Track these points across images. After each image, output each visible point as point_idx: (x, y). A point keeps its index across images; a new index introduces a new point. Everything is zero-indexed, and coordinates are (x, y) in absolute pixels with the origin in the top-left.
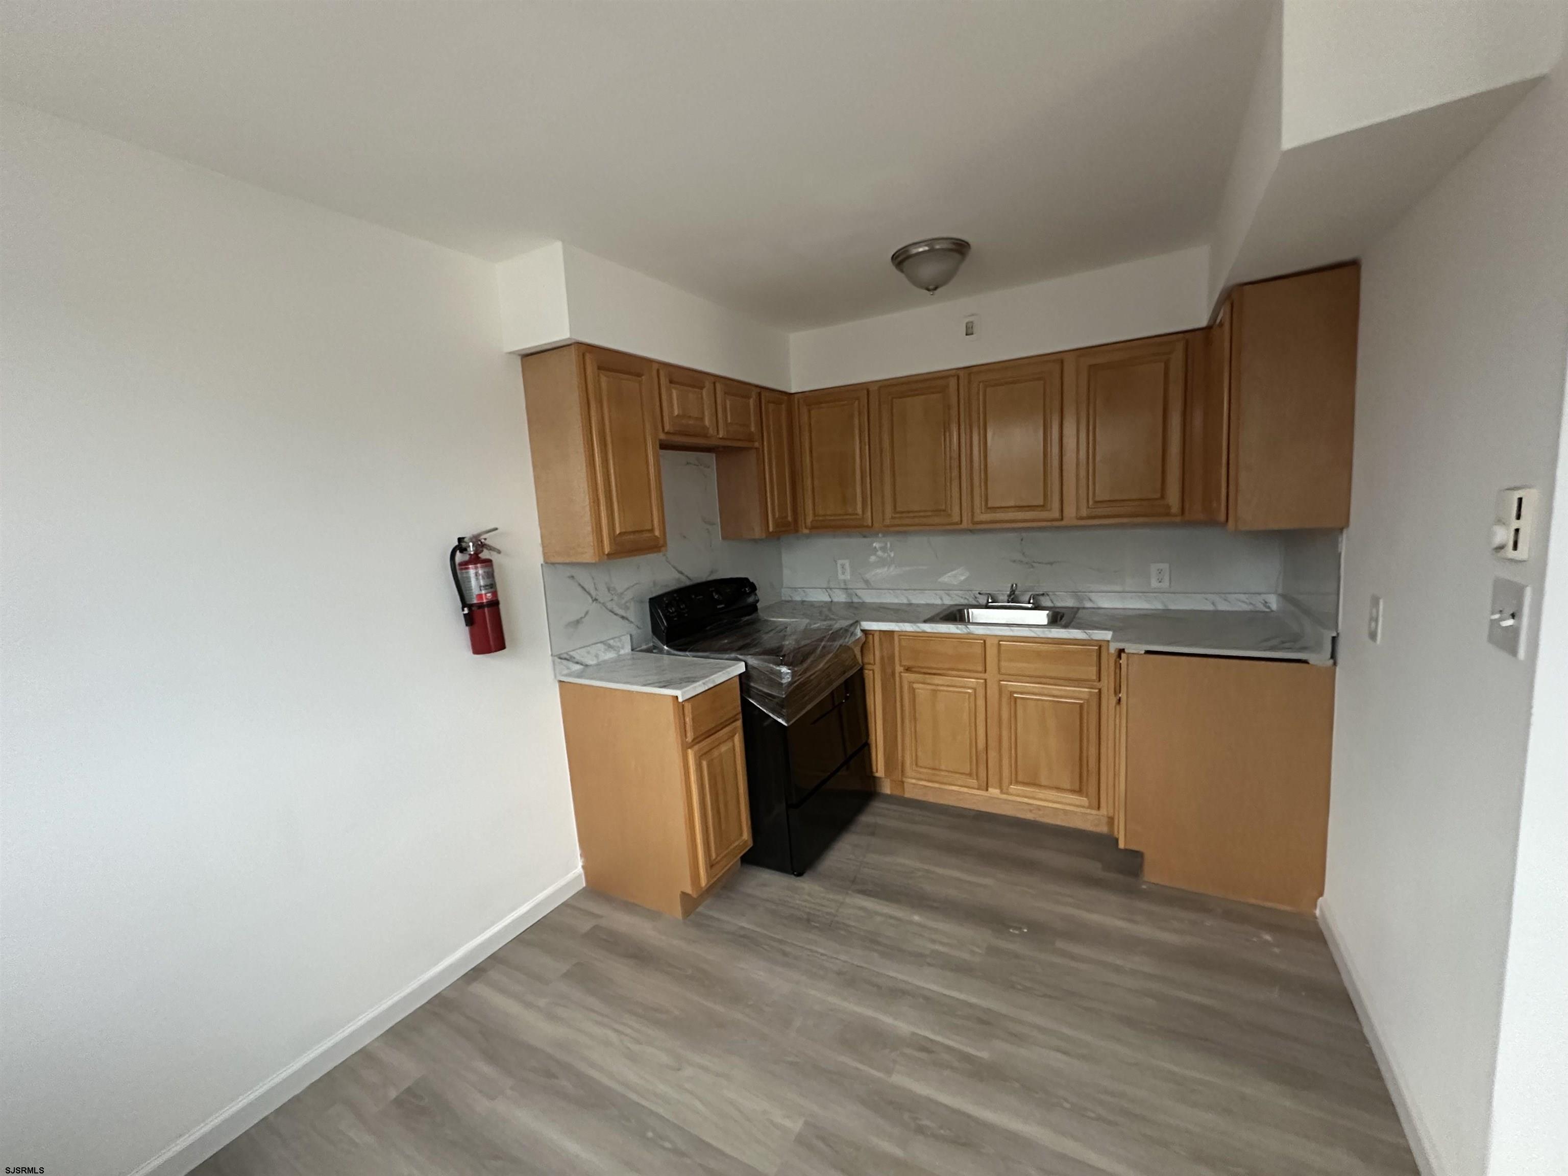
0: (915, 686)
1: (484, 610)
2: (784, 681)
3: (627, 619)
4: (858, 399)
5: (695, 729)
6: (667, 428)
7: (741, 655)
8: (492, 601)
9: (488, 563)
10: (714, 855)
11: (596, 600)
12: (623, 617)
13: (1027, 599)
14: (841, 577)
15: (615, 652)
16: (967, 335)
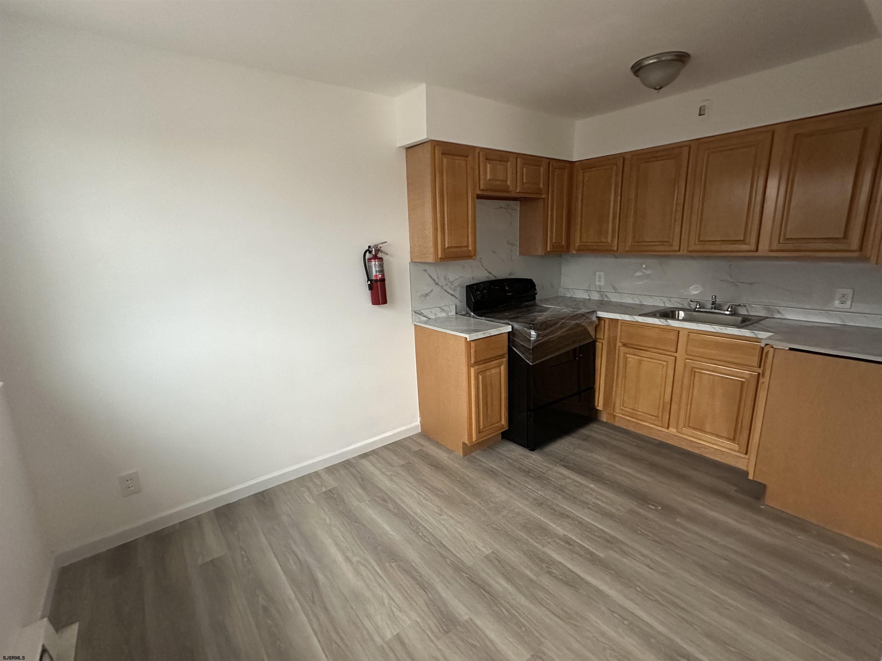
0: (628, 356)
1: (378, 284)
2: (532, 339)
3: (455, 296)
4: (616, 164)
5: (475, 358)
6: (481, 187)
7: (510, 321)
8: (382, 279)
9: (381, 259)
10: (481, 427)
11: (437, 284)
12: (452, 295)
13: (726, 308)
14: (597, 283)
15: (446, 313)
16: (700, 115)
